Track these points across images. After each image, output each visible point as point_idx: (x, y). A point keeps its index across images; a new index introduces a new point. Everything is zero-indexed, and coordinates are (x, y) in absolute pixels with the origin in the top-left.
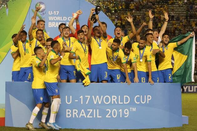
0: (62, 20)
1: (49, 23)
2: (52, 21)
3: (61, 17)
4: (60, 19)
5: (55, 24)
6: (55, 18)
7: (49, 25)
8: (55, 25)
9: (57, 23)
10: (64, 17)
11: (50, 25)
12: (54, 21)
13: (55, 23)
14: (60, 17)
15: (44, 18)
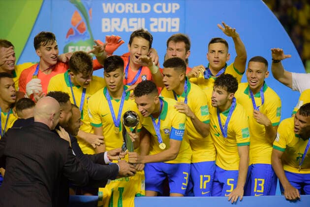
0: (139, 12)
1: (104, 20)
2: (110, 16)
3: (136, 5)
4: (133, 8)
5: (118, 24)
6: (120, 8)
7: (104, 25)
8: (119, 27)
9: (125, 20)
10: (143, 5)
11: (106, 27)
12: (115, 15)
13: (118, 20)
14: (133, 3)
15: (89, 9)
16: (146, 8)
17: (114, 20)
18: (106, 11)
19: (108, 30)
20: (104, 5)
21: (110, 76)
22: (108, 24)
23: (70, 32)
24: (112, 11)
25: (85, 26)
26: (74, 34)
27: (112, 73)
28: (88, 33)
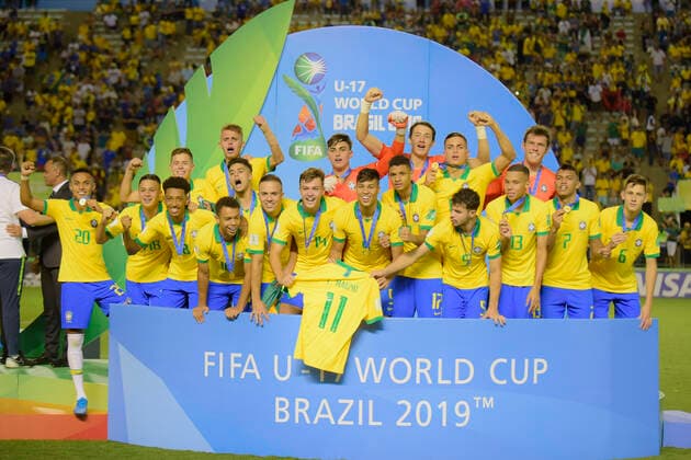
0: (376, 108)
1: (336, 117)
5: (352, 121)
6: (355, 103)
7: (336, 122)
11: (338, 125)
12: (349, 111)
13: (352, 117)
15: (319, 103)
16: (384, 104)
17: (347, 116)
18: (338, 107)
19: (340, 128)
20: (336, 99)
21: (363, 186)
22: (340, 122)
23: (297, 129)
24: (345, 107)
25: (314, 122)
26: (302, 132)
27: (366, 183)
28: (318, 131)
